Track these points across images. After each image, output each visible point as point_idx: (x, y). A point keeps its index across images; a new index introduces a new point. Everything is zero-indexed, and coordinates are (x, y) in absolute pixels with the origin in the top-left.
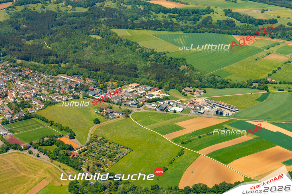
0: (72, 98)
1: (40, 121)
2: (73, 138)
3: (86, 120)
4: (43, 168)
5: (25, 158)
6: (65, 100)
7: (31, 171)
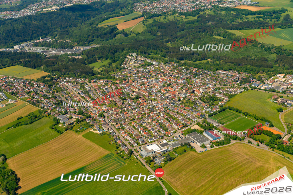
0: (243, 90)
1: (234, 112)
2: (273, 127)
3: (270, 109)
4: (270, 157)
5: (248, 147)
6: (240, 92)
7: (263, 160)
